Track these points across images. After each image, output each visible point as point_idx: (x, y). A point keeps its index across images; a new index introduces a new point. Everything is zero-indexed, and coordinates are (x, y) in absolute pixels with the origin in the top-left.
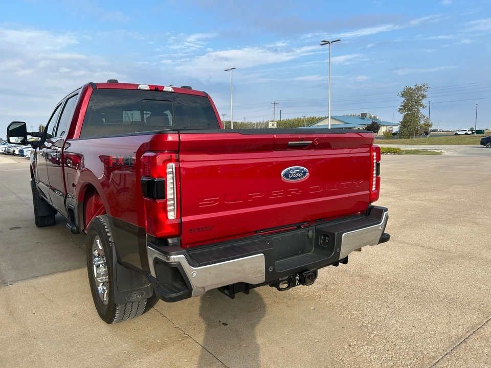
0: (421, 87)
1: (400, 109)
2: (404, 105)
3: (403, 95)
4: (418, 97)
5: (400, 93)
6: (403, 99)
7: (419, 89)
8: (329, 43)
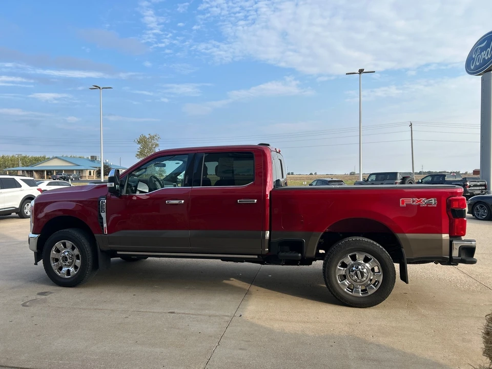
0: (154, 137)
1: (137, 155)
2: (141, 151)
3: (139, 142)
4: (152, 145)
5: (136, 140)
6: (139, 146)
7: (152, 138)
8: (100, 88)
